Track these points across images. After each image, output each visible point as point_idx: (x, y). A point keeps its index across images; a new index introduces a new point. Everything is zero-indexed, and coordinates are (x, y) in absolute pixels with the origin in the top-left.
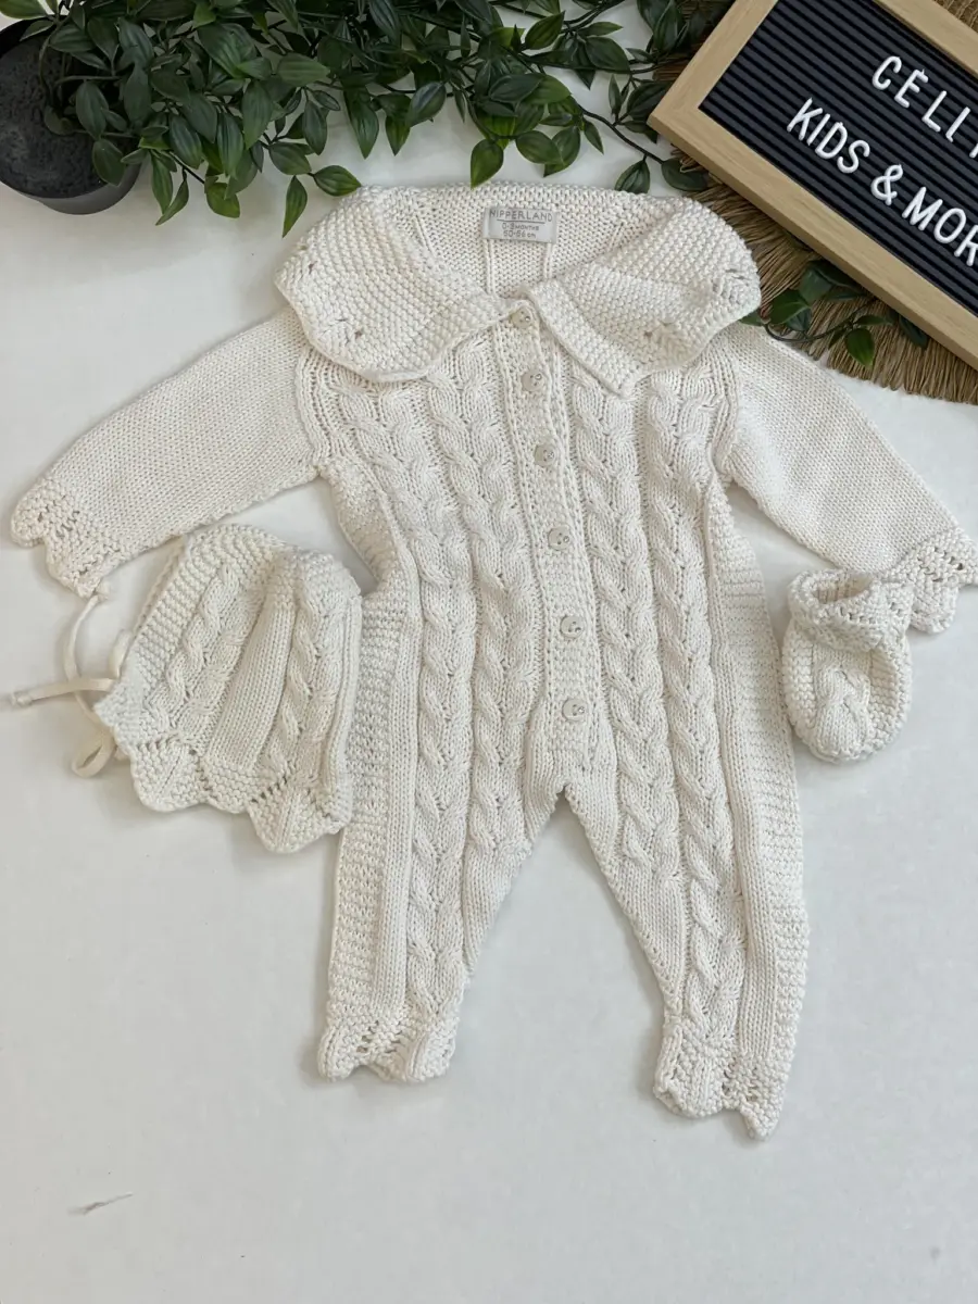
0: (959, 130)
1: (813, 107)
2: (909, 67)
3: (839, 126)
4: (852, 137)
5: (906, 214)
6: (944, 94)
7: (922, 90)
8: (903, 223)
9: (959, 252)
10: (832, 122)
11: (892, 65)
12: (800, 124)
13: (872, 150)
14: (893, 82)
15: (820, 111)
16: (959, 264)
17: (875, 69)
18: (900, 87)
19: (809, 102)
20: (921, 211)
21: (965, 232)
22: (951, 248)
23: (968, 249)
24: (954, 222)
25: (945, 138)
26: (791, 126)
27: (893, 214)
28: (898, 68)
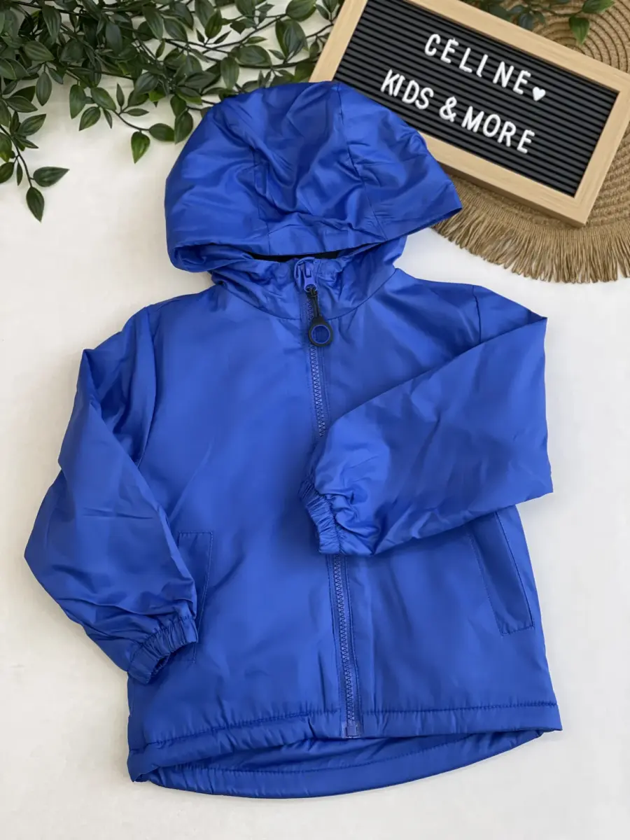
0: (484, 70)
1: (393, 74)
2: (445, 39)
3: (413, 83)
4: (422, 87)
5: (464, 125)
6: (468, 51)
7: (456, 51)
8: (464, 131)
9: (500, 140)
10: (407, 81)
11: (435, 40)
12: (388, 86)
13: (435, 92)
14: (438, 50)
15: (397, 76)
16: (502, 146)
17: (425, 44)
18: (442, 52)
19: (390, 72)
20: (473, 120)
21: (501, 128)
22: (495, 138)
23: (505, 137)
24: (493, 123)
25: (477, 76)
26: (383, 88)
27: (456, 126)
28: (438, 41)
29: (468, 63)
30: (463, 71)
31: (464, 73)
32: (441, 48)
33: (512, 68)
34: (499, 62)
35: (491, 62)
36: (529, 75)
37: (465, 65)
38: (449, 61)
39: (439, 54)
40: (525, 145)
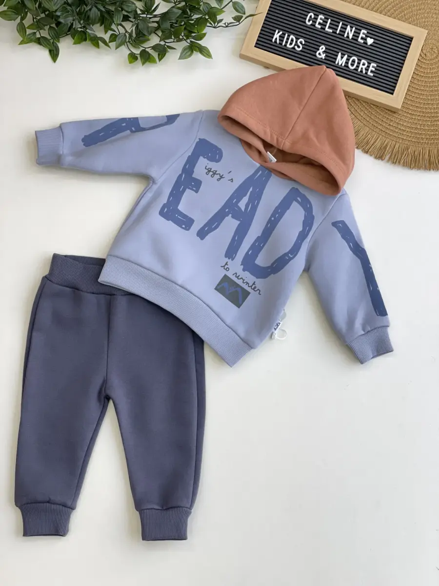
30: (327, 31)
32: (314, 20)
33: (354, 28)
34: (347, 26)
35: (344, 26)
36: (366, 32)
37: (328, 28)
38: (320, 27)
39: (314, 24)
40: (372, 71)
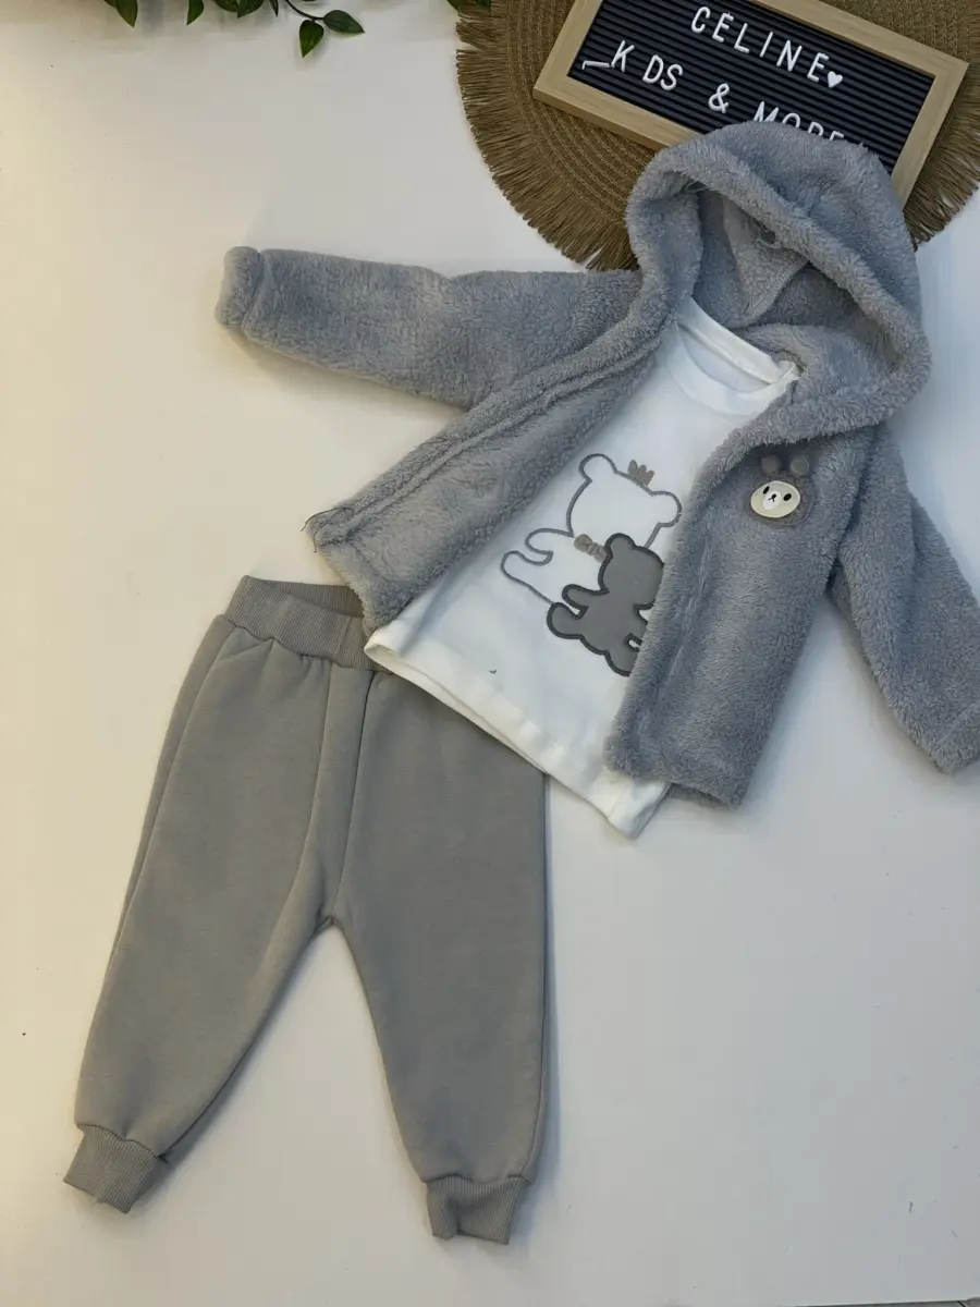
2: (717, 13)
3: (655, 58)
4: (668, 63)
6: (746, 25)
7: (731, 27)
11: (703, 14)
14: (707, 26)
17: (692, 20)
18: (714, 29)
25: (758, 58)
28: (708, 15)
29: (743, 43)
30: (739, 51)
31: (739, 55)
32: (712, 24)
33: (800, 48)
34: (785, 41)
35: (776, 41)
36: (826, 58)
37: (741, 45)
38: (722, 39)
39: (709, 31)
